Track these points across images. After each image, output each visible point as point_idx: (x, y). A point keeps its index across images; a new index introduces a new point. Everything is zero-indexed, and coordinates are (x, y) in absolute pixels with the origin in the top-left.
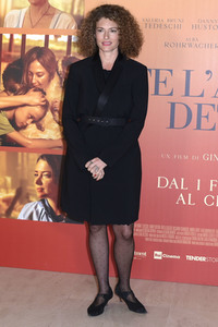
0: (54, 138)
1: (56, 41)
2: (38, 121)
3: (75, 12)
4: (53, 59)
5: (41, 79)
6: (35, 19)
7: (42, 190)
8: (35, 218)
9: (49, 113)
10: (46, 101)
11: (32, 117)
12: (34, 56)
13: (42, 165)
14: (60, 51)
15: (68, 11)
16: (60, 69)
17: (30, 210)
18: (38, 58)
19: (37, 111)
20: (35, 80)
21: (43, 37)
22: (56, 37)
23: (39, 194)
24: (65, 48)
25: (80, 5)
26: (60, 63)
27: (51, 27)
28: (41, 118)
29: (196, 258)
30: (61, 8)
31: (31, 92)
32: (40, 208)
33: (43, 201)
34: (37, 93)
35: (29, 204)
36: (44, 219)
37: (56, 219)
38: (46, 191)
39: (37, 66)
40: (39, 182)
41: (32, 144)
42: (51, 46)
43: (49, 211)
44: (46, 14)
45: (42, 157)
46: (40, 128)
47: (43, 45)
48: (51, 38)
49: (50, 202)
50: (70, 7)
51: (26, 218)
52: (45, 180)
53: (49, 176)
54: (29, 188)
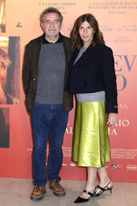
25: (3, 19)
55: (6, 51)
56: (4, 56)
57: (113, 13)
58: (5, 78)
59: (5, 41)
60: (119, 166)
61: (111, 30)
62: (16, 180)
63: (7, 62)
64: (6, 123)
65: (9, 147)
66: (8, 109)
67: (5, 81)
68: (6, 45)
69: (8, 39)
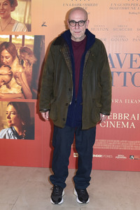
0: (17, 92)
1: (16, 39)
2: (7, 84)
3: (26, 22)
4: (14, 48)
5: (8, 60)
6: (4, 26)
7: (11, 122)
8: (7, 138)
9: (13, 79)
10: (11, 72)
11: (4, 81)
12: (4, 47)
13: (10, 108)
14: (19, 44)
15: (22, 22)
16: (19, 54)
17: (4, 133)
18: (6, 48)
19: (7, 78)
20: (5, 60)
21: (8, 37)
22: (16, 36)
23: (9, 124)
24: (21, 42)
25: (28, 18)
26: (19, 51)
27: (13, 31)
28: (9, 82)
29: (96, 156)
30: (18, 20)
31: (3, 67)
32: (10, 131)
33: (11, 128)
34: (6, 68)
35: (3, 130)
36: (13, 138)
37: (19, 137)
38: (13, 122)
39: (6, 53)
40: (9, 117)
41: (4, 96)
42: (13, 41)
43: (15, 133)
44: (9, 23)
45: (10, 103)
46: (8, 87)
47: (8, 41)
48: (13, 37)
49: (15, 128)
50: (23, 19)
51: (2, 137)
52: (12, 116)
53: (14, 114)
54: (4, 121)
55: (32, 49)
56: (30, 54)
57: (133, 13)
58: (31, 74)
59: (31, 40)
60: (136, 157)
61: (131, 30)
62: (40, 169)
63: (33, 59)
64: (31, 116)
65: (34, 139)
66: (34, 103)
67: (30, 77)
68: (32, 43)
69: (33, 38)
